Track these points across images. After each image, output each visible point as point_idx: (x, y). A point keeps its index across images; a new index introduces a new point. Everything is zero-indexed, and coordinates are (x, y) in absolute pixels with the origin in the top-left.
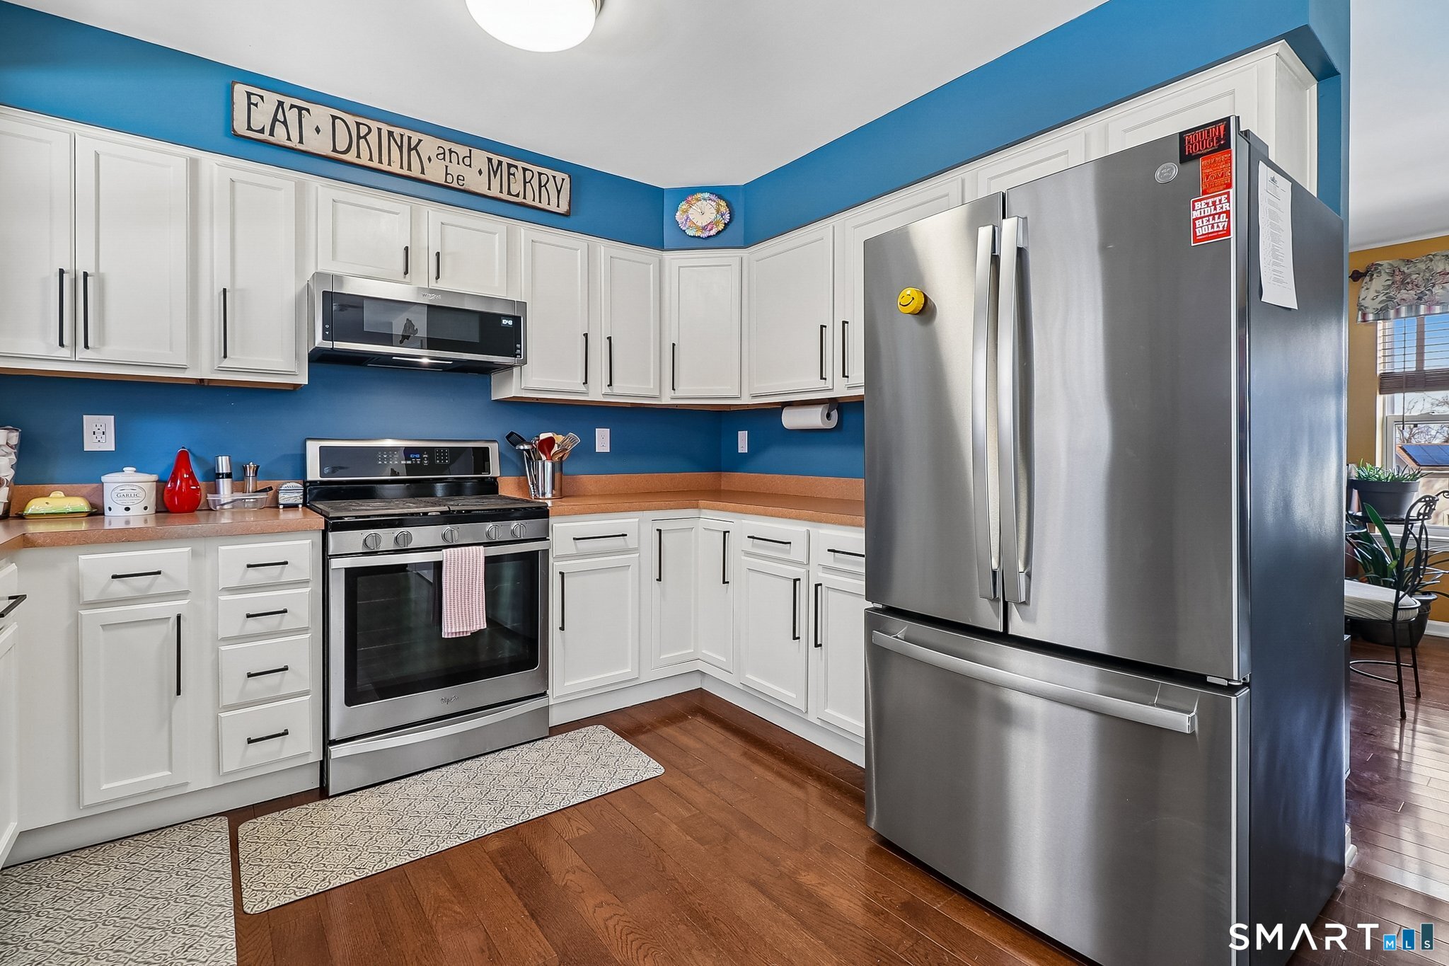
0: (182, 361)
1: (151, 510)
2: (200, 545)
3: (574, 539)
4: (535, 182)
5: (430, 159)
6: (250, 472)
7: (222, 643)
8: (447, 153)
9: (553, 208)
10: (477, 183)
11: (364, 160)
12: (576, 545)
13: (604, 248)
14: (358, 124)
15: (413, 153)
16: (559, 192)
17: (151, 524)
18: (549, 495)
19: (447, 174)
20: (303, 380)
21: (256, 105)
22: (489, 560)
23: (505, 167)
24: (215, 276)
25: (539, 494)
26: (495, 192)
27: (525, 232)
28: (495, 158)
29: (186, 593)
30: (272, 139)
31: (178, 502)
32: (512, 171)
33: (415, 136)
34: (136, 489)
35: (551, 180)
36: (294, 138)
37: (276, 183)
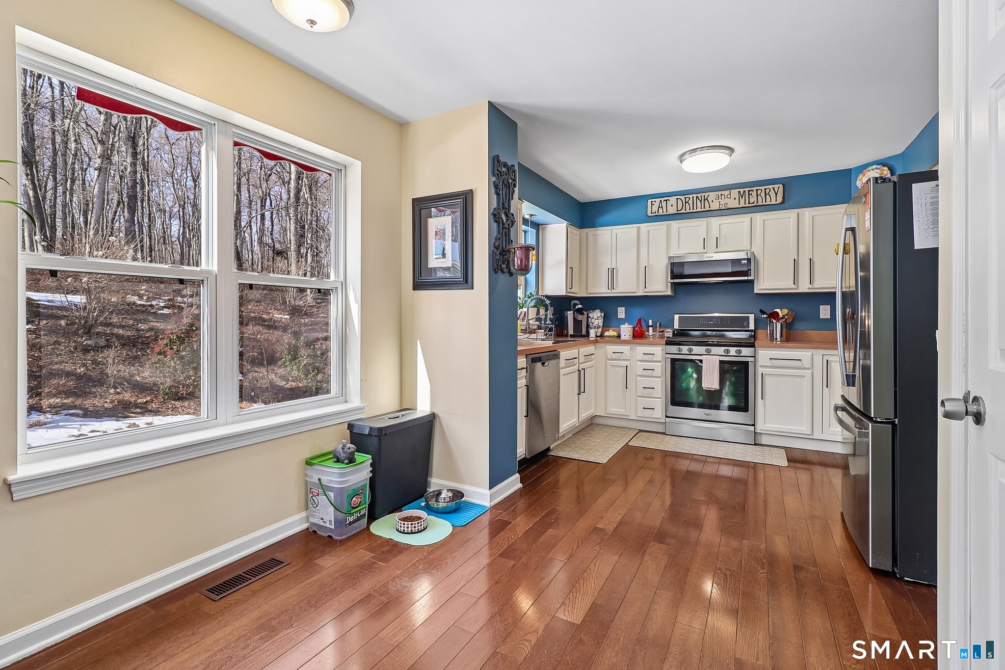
0: (635, 291)
1: (631, 336)
2: (633, 346)
3: (771, 359)
4: (763, 195)
5: (712, 201)
6: (658, 326)
7: (638, 376)
8: (720, 196)
9: (773, 202)
10: (733, 203)
11: (688, 211)
12: (771, 362)
13: (807, 213)
14: (685, 198)
15: (706, 201)
16: (776, 194)
17: (631, 339)
19: (720, 205)
20: (669, 293)
21: (654, 204)
22: (721, 362)
23: (747, 193)
24: (643, 263)
25: (774, 339)
26: (742, 205)
28: (742, 190)
29: (629, 360)
30: (658, 214)
31: (639, 335)
32: (750, 193)
33: (706, 194)
34: (626, 330)
35: (772, 189)
36: (665, 211)
37: (660, 227)
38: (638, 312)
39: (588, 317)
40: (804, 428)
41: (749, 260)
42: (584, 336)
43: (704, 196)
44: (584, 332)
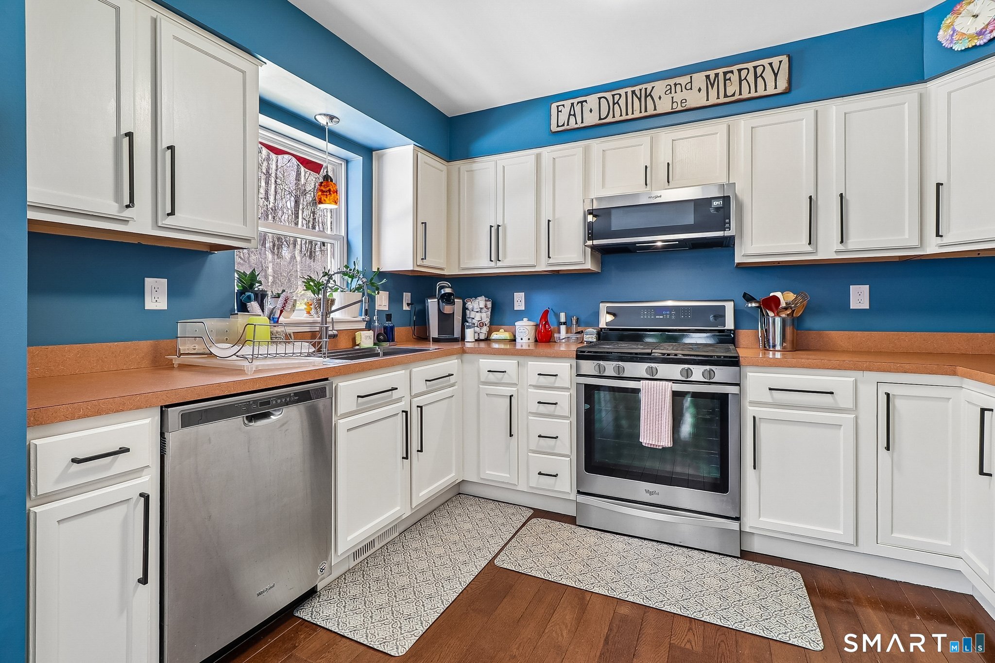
0: (533, 263)
1: (532, 340)
2: (522, 360)
3: (770, 389)
4: (751, 77)
5: (660, 98)
6: (574, 323)
7: (531, 415)
8: (673, 87)
9: (771, 90)
10: (696, 99)
11: (617, 118)
12: (771, 394)
13: (836, 107)
14: (613, 96)
15: (649, 98)
16: (776, 75)
17: (532, 347)
18: (778, 348)
19: (673, 103)
20: (589, 265)
21: (561, 111)
22: (675, 394)
23: (721, 77)
24: (545, 216)
25: (770, 349)
26: (713, 100)
27: (744, 123)
28: (712, 74)
29: (517, 384)
30: (568, 127)
31: (544, 339)
32: (728, 77)
33: (649, 86)
34: (525, 329)
35: (768, 67)
36: (579, 121)
37: (573, 150)
38: (545, 300)
39: (465, 309)
40: (841, 532)
41: (726, 199)
42: (456, 340)
43: (646, 89)
44: (457, 334)
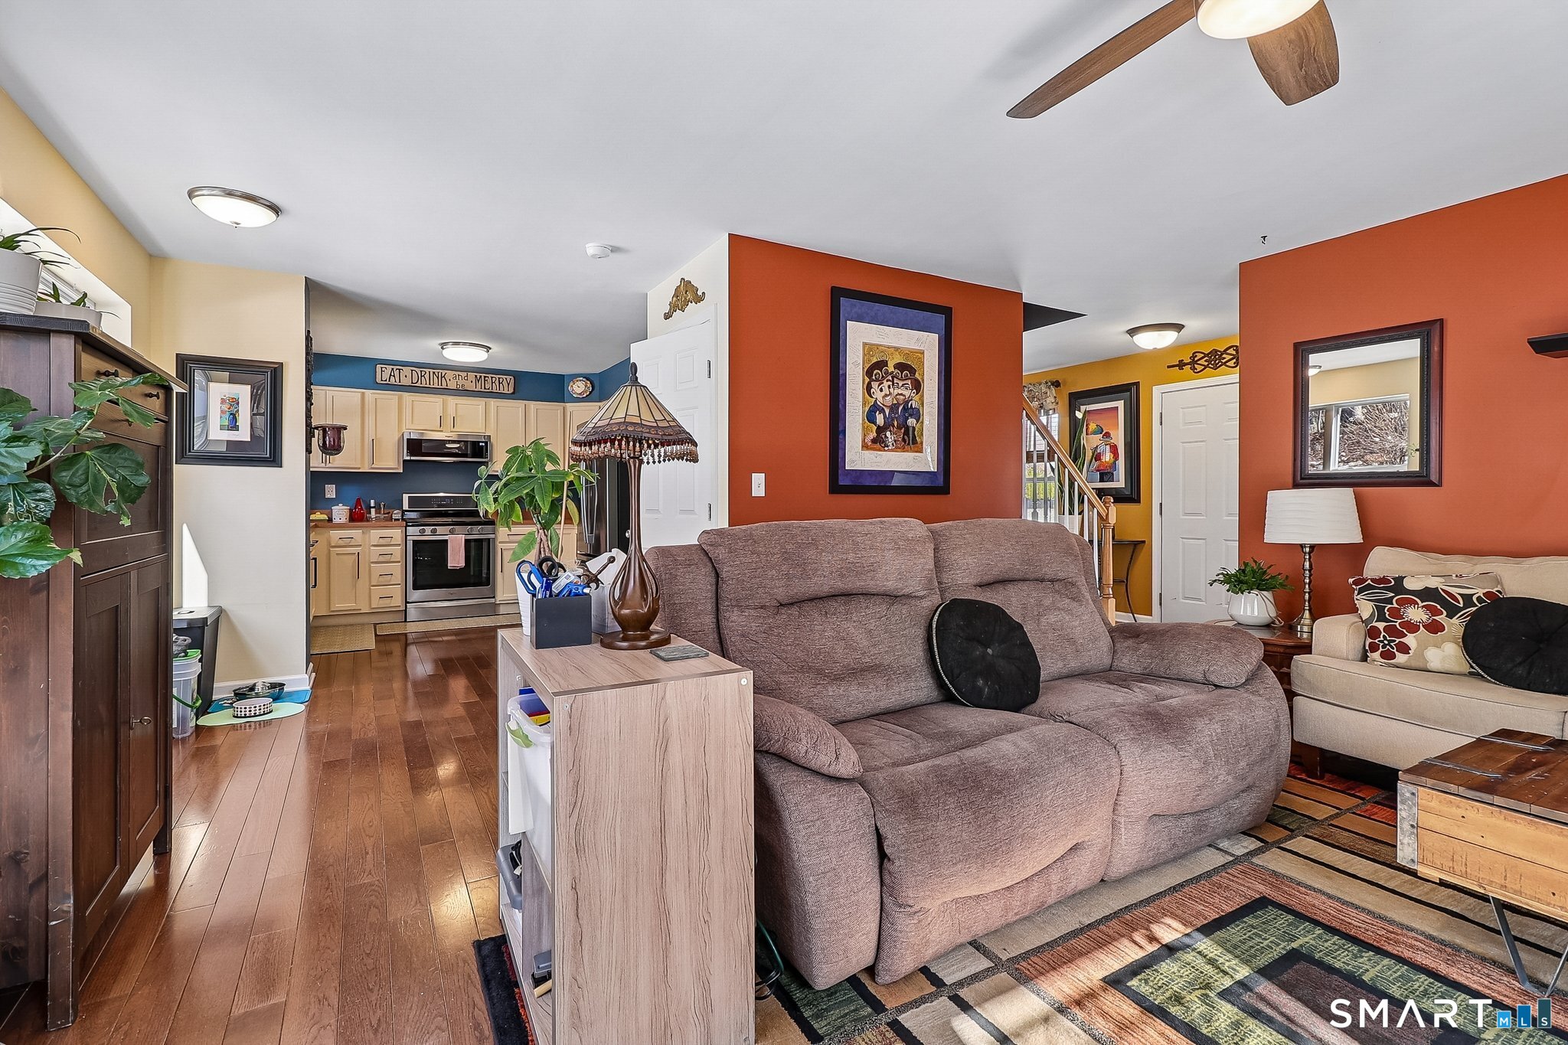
0: (359, 466)
1: (348, 518)
2: (365, 530)
3: (508, 535)
4: (497, 382)
5: (450, 380)
6: (382, 506)
7: (372, 563)
8: (457, 376)
9: (506, 392)
10: (470, 386)
11: (424, 385)
12: (509, 538)
13: (533, 405)
14: (421, 371)
15: (443, 378)
16: (508, 384)
17: (348, 522)
19: (457, 384)
20: (401, 471)
21: (384, 371)
22: (466, 541)
23: (483, 377)
24: (370, 434)
26: (478, 389)
27: (493, 403)
28: (478, 375)
29: (360, 545)
30: (389, 382)
31: (357, 517)
32: (486, 379)
33: (444, 372)
34: (340, 513)
35: (505, 379)
36: (398, 380)
37: (392, 397)
38: (353, 492)
41: (486, 443)
43: (441, 373)
